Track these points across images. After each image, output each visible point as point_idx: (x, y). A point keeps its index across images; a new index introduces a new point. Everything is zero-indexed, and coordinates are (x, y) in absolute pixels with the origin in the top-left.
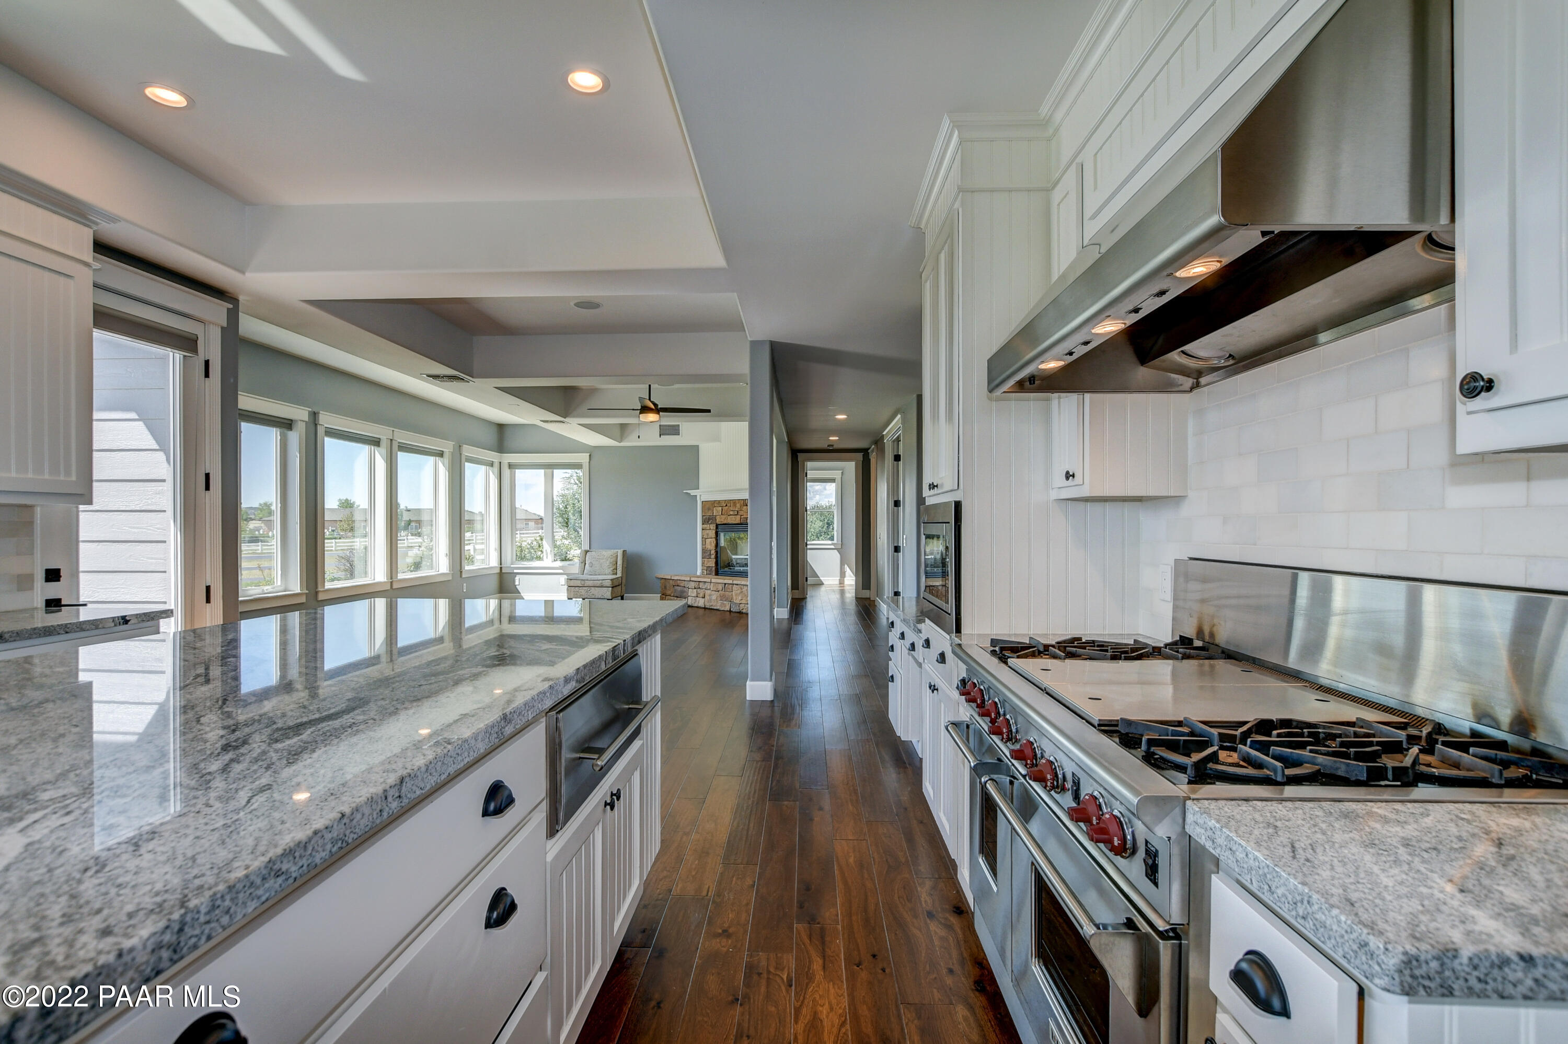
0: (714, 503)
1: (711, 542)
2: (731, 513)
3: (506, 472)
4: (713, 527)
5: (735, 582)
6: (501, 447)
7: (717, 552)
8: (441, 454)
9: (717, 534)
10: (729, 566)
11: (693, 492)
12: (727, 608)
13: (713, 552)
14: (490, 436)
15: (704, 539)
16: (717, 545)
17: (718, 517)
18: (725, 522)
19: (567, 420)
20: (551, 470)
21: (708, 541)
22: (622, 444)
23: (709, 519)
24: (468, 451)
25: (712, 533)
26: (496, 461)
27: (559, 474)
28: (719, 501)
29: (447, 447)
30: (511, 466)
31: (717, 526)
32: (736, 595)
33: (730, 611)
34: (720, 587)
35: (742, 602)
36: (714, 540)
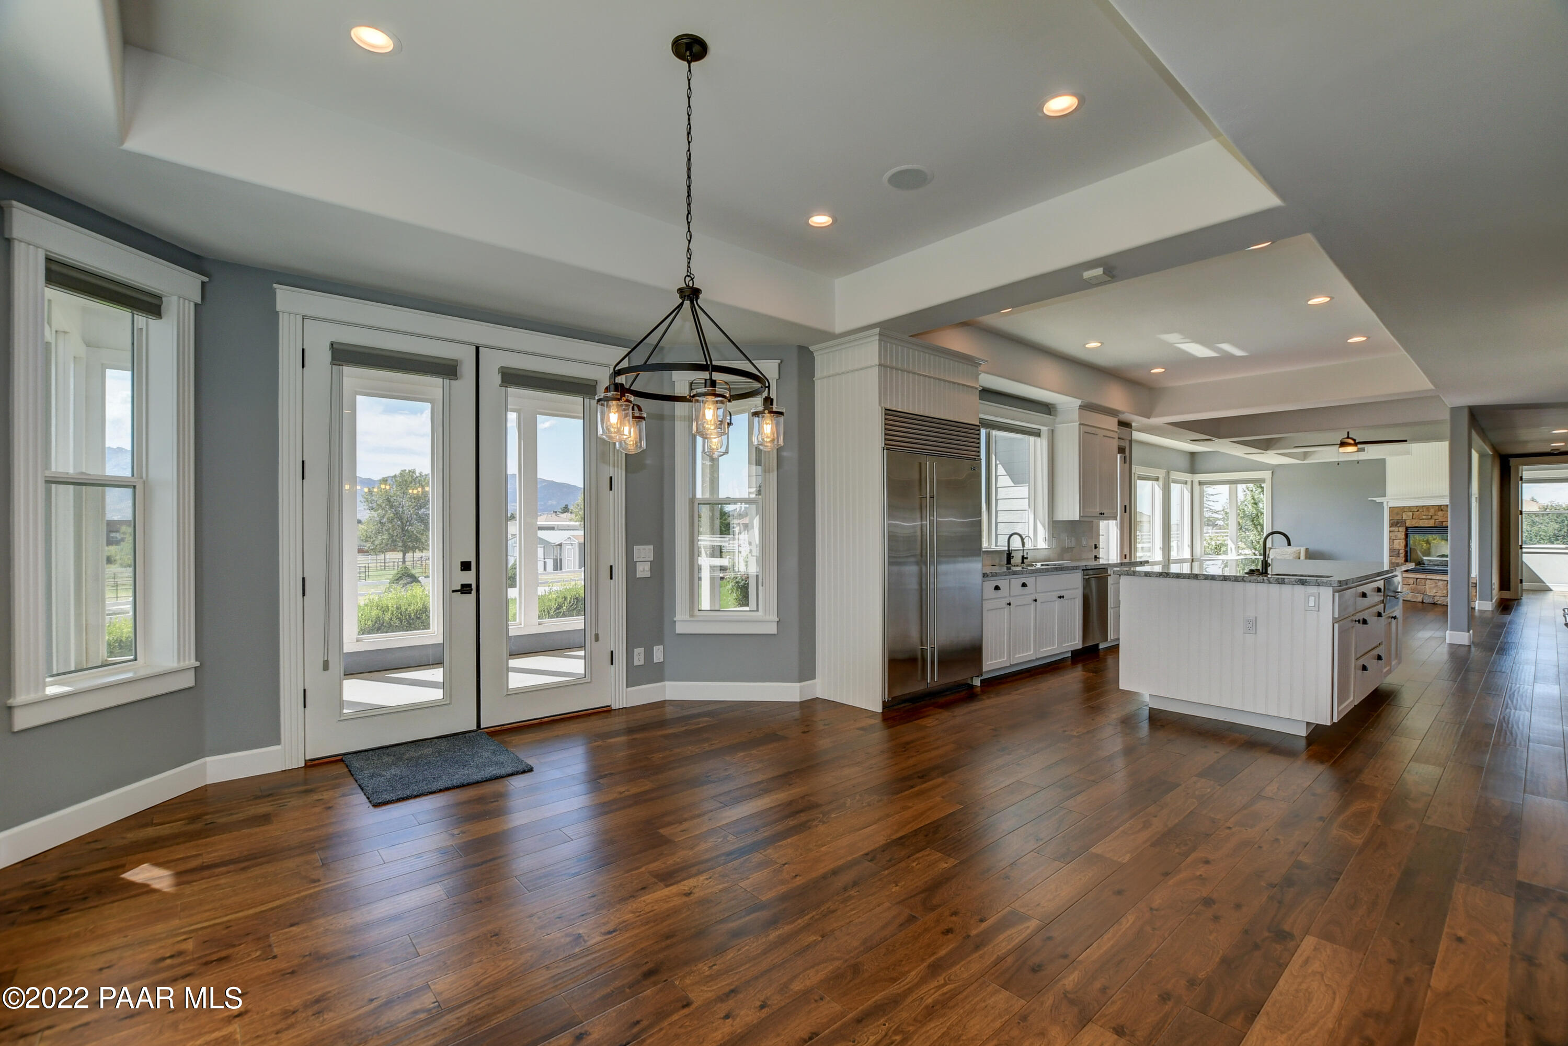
0: (1403, 509)
1: (1399, 543)
2: (1424, 517)
3: (1197, 488)
4: (1402, 529)
5: (1428, 577)
6: (1193, 470)
7: (1406, 552)
8: (1157, 479)
9: (1406, 536)
10: (1420, 564)
11: (1378, 500)
12: (1420, 599)
13: (1402, 551)
14: (1184, 462)
15: (1392, 541)
16: (1406, 545)
17: (1407, 521)
18: (1417, 525)
19: (1267, 452)
20: (1235, 485)
21: (1396, 542)
22: (1305, 462)
23: (1398, 523)
24: (1175, 475)
25: (1402, 535)
26: (1189, 480)
27: (1241, 487)
28: (1410, 507)
29: (1161, 473)
30: (1200, 483)
31: (1407, 529)
32: (1430, 588)
33: (1423, 602)
34: (1411, 581)
35: (1437, 594)
36: (1404, 541)
